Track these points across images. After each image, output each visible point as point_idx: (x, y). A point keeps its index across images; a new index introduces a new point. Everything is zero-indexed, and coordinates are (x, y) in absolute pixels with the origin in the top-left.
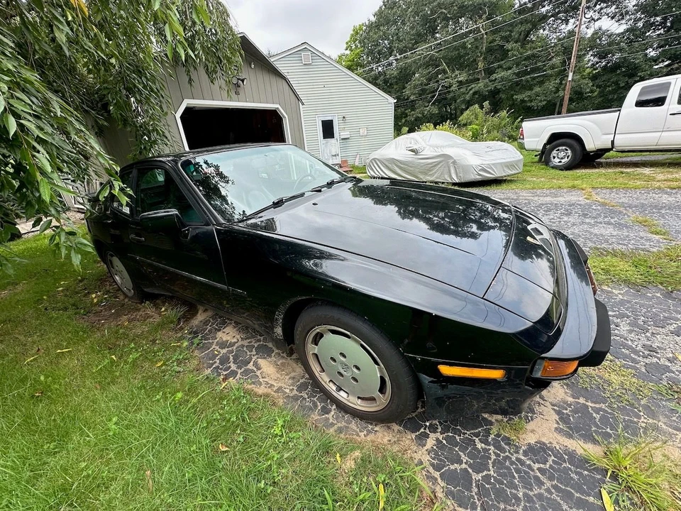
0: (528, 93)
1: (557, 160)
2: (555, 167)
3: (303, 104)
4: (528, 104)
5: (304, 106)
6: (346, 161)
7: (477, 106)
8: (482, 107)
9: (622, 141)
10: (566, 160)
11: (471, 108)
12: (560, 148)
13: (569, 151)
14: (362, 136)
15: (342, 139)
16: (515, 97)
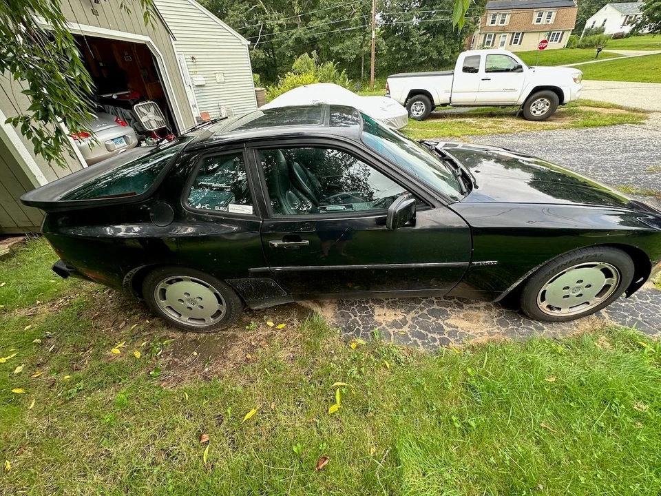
0: (341, 46)
1: (415, 113)
2: (414, 119)
3: (175, 40)
4: (343, 57)
5: (176, 42)
6: (207, 114)
7: (306, 54)
8: (311, 56)
9: (458, 98)
10: (421, 113)
11: (302, 56)
12: (417, 102)
13: (423, 105)
14: (220, 83)
15: (197, 86)
16: (331, 48)
